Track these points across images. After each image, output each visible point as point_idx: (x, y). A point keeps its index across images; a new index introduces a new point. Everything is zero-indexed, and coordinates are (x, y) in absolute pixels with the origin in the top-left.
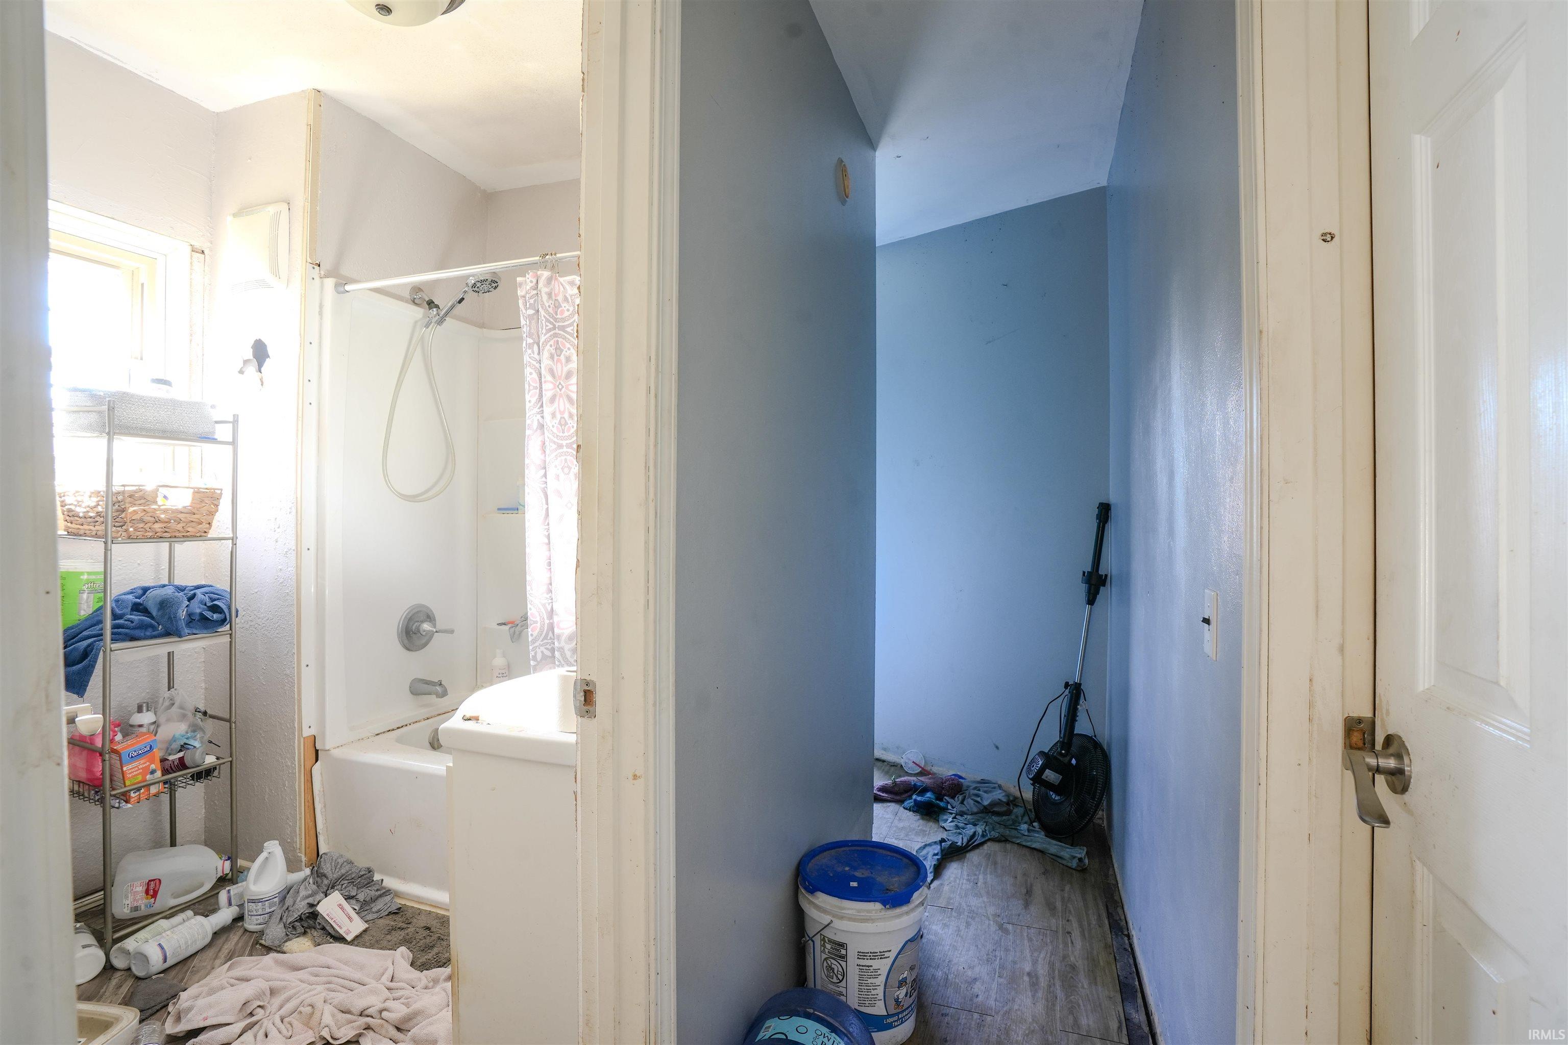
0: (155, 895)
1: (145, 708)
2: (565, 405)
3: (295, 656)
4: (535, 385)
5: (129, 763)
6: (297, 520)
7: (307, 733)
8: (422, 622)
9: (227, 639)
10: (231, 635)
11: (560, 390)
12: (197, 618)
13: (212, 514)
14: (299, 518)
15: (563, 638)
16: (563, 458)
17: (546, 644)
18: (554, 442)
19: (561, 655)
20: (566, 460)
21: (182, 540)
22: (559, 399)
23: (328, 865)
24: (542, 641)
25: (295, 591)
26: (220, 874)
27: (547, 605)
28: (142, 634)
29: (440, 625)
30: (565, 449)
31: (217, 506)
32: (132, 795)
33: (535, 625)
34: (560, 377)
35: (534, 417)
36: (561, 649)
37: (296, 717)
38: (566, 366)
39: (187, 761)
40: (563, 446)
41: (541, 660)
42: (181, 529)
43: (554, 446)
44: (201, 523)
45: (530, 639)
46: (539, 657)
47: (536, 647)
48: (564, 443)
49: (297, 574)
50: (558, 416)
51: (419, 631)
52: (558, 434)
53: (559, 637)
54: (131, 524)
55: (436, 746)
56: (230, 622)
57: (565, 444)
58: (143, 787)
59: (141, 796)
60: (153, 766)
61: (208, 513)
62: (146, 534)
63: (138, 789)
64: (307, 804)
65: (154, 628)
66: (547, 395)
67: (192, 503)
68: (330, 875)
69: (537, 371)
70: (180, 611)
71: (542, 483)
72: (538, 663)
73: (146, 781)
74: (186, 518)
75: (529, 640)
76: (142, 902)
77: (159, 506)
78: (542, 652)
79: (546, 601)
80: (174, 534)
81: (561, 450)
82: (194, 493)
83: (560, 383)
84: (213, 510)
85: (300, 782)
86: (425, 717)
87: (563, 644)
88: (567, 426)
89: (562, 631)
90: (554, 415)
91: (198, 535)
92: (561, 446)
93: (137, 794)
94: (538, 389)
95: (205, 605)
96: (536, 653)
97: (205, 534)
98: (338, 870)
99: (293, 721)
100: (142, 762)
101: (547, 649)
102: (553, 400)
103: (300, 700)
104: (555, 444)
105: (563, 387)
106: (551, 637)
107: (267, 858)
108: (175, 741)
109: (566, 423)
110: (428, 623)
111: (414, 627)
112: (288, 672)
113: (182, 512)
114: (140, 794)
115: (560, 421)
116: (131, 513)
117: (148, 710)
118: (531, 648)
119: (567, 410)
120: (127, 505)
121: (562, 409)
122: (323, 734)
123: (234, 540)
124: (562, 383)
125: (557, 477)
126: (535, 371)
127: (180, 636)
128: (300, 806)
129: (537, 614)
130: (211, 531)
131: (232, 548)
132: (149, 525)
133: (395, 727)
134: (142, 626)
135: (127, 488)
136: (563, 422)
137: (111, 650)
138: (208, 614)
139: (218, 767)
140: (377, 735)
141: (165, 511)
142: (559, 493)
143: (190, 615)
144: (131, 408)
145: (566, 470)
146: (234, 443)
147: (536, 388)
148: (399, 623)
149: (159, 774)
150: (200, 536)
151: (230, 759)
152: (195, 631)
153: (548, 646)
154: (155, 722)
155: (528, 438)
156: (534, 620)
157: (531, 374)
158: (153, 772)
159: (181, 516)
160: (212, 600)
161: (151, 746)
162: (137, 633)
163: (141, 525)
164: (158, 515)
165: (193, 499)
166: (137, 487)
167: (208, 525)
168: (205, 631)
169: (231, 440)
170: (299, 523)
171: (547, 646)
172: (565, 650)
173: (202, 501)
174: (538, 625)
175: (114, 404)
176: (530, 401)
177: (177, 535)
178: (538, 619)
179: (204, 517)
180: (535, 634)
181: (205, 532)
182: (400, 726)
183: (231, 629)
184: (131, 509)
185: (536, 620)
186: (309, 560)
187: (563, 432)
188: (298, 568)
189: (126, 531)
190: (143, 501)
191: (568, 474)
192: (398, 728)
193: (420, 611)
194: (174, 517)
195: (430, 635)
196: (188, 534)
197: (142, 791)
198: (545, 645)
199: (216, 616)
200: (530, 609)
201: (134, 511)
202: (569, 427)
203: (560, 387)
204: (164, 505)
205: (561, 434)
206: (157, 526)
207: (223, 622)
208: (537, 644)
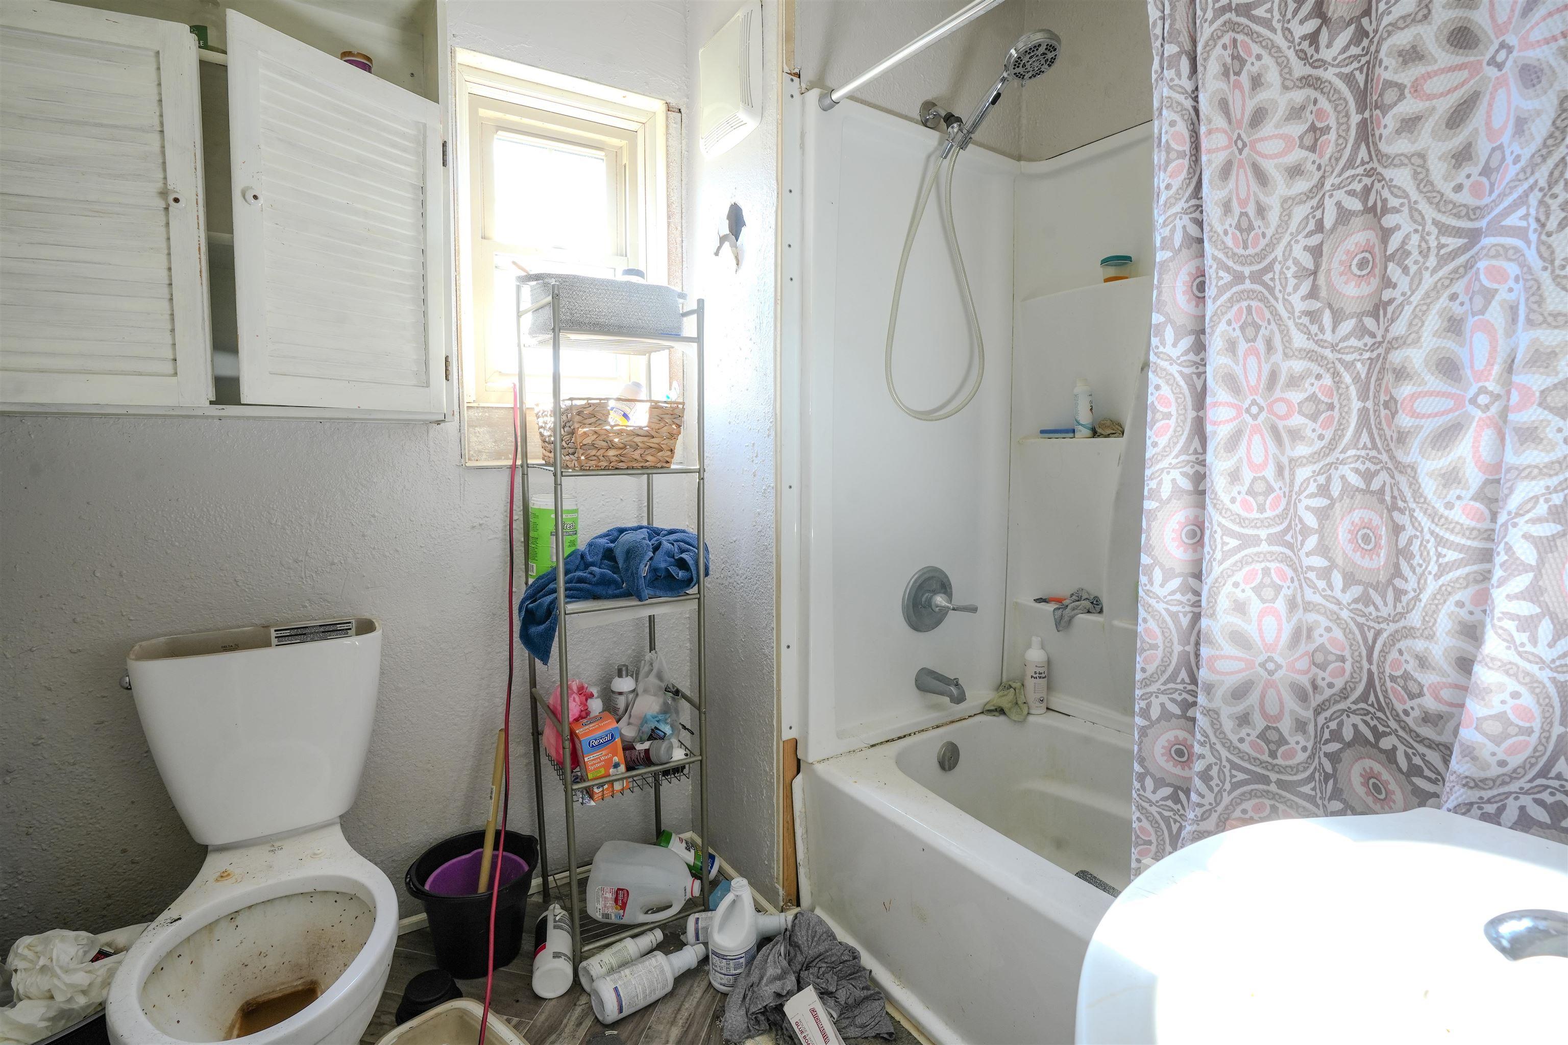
0: (623, 907)
1: (624, 673)
2: (1248, 186)
3: (775, 632)
4: (1180, 148)
5: (589, 754)
6: (776, 445)
7: (787, 735)
8: (935, 592)
9: (694, 605)
10: (699, 599)
11: (1240, 151)
12: (663, 574)
13: (673, 436)
14: (779, 443)
15: (1219, 693)
16: (1244, 304)
17: (1171, 691)
18: (1228, 269)
19: (1212, 724)
20: (1249, 308)
21: (639, 472)
22: (1238, 171)
23: (804, 933)
24: (1165, 684)
25: (774, 544)
26: (689, 896)
27: (1181, 615)
28: (604, 592)
29: (958, 600)
30: (1248, 285)
31: (679, 426)
32: (596, 790)
33: (1152, 652)
34: (1239, 123)
35: (1178, 221)
36: (1213, 714)
37: (775, 712)
38: (1251, 98)
39: (653, 758)
40: (1245, 278)
41: (1158, 720)
42: (638, 457)
43: (1227, 278)
44: (661, 450)
45: (1139, 676)
46: (1155, 713)
47: (1152, 693)
48: (1247, 271)
49: (777, 521)
50: (1236, 209)
51: (930, 606)
52: (1236, 250)
53: (1209, 689)
54: (581, 451)
55: (947, 767)
56: (698, 582)
57: (1247, 274)
58: (606, 782)
59: (605, 792)
60: (616, 759)
61: (669, 436)
62: (600, 464)
63: (601, 785)
64: (786, 825)
65: (618, 586)
66: (1211, 163)
67: (649, 422)
68: (805, 949)
69: (1186, 117)
70: (642, 566)
71: (1188, 364)
72: (1152, 724)
73: (609, 775)
74: (643, 442)
75: (1137, 679)
76: (613, 912)
77: (612, 426)
78: (1162, 705)
79: (1179, 608)
80: (631, 464)
81: (1240, 287)
82: (652, 408)
83: (1239, 136)
84: (675, 432)
85: (778, 796)
86: (935, 724)
87: (1217, 703)
88: (1253, 233)
89: (1218, 677)
90: (1227, 208)
91: (659, 465)
92: (1239, 278)
93: (601, 789)
94: (1188, 157)
95: (673, 557)
96: (1149, 705)
97: (667, 465)
98: (814, 944)
99: (772, 717)
100: (604, 753)
101: (1173, 700)
102: (1226, 171)
103: (779, 691)
104: (1229, 273)
105: (1245, 145)
106: (1183, 680)
107: (734, 901)
108: (646, 722)
109: (1251, 228)
110: (943, 595)
111: (923, 599)
112: (766, 651)
113: (638, 435)
114: (603, 791)
115: (1239, 221)
116: (581, 435)
117: (627, 676)
118: (1138, 693)
119: (1252, 198)
120: (576, 425)
121: (1243, 195)
122: (806, 738)
123: (700, 471)
124: (1243, 136)
125: (1232, 346)
126: (1183, 115)
127: (641, 600)
128: (778, 827)
129: (1158, 631)
130: (674, 460)
131: (699, 483)
132: (601, 452)
133: (894, 736)
134: (604, 582)
135: (575, 402)
136: (1245, 225)
137: (566, 614)
138: (673, 570)
139: (687, 766)
140: (873, 746)
141: (619, 433)
142: (1232, 382)
143: (654, 570)
144: (582, 296)
145: (1250, 331)
146: (699, 340)
147: (1181, 155)
148: (905, 592)
149: (622, 768)
150: (662, 467)
151: (700, 758)
152: (658, 593)
153: (1176, 696)
154: (633, 691)
155: (1161, 269)
156: (1150, 642)
157: (1172, 124)
158: (616, 766)
159: (637, 439)
160: (682, 551)
161: (612, 735)
162: (599, 590)
163: (594, 452)
164: (611, 438)
165: (650, 418)
166: (585, 402)
167: (669, 453)
168: (669, 593)
169: (695, 335)
170: (778, 450)
171: (1174, 696)
172: (1222, 716)
173: (661, 419)
174: (1160, 653)
175: (558, 291)
176: (1168, 187)
177: (635, 465)
178: (1159, 641)
179: (664, 442)
180: (1151, 669)
181: (667, 462)
182: (902, 735)
183: (699, 592)
184: (581, 431)
185: (1155, 642)
186: (791, 500)
187: (1245, 247)
188: (778, 512)
189: (579, 458)
190: (593, 420)
191: (1254, 340)
192: (900, 738)
193: (933, 577)
194: (630, 441)
195: (943, 613)
196: (647, 464)
197: (606, 787)
198: (1171, 694)
199: (681, 574)
200: (1145, 621)
201: (585, 433)
202: (1256, 234)
203: (1240, 144)
204: (618, 425)
205: (1241, 251)
206: (611, 453)
207: (688, 582)
208: (1153, 688)
